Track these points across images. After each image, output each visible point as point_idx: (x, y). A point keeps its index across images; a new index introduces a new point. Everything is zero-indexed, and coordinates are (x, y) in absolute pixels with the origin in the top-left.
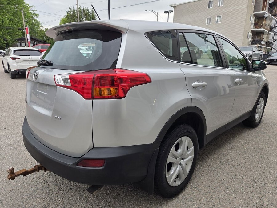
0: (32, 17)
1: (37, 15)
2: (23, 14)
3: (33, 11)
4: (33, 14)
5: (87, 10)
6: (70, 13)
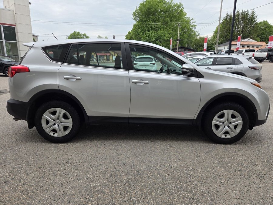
0: (191, 28)
1: (195, 26)
2: (179, 28)
3: (192, 23)
4: (192, 26)
5: (246, 13)
6: (227, 19)
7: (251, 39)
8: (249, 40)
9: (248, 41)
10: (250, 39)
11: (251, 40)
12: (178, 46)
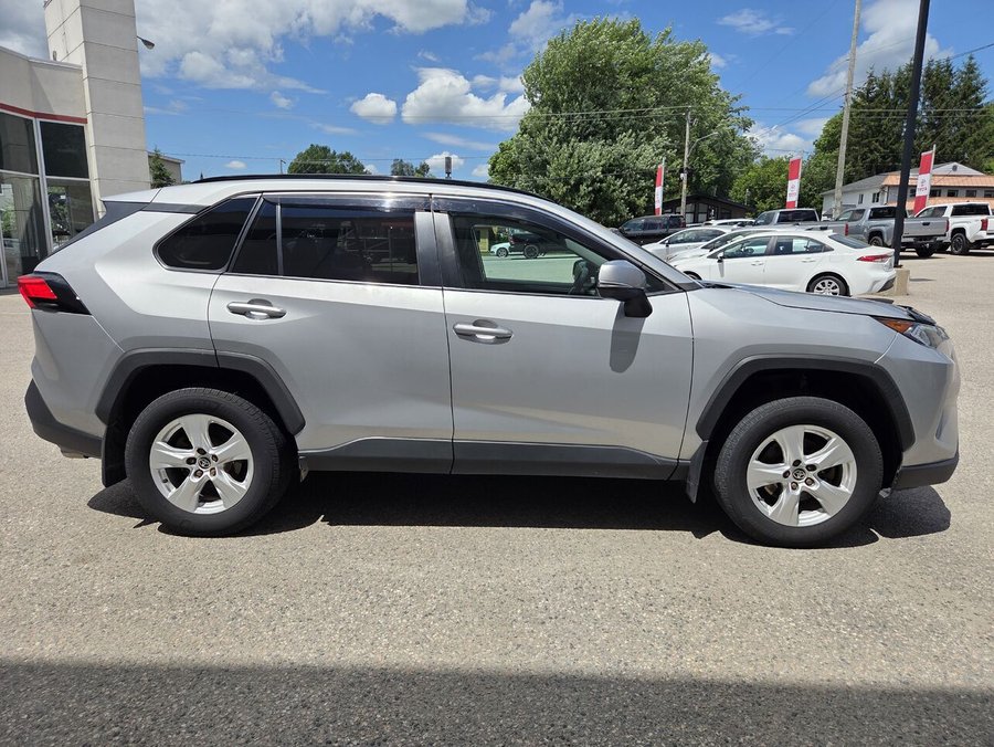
2: (688, 126)
3: (736, 111)
5: (944, 69)
6: (869, 92)
7: (963, 163)
8: (955, 168)
9: (953, 173)
10: (959, 166)
11: (962, 169)
12: (684, 194)
